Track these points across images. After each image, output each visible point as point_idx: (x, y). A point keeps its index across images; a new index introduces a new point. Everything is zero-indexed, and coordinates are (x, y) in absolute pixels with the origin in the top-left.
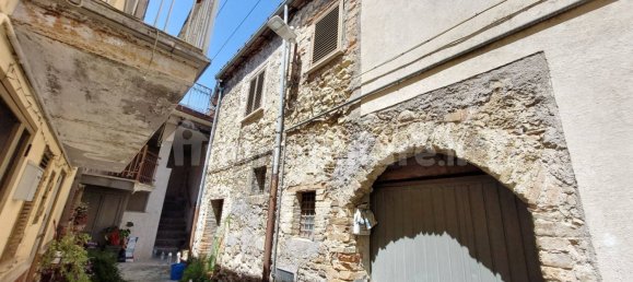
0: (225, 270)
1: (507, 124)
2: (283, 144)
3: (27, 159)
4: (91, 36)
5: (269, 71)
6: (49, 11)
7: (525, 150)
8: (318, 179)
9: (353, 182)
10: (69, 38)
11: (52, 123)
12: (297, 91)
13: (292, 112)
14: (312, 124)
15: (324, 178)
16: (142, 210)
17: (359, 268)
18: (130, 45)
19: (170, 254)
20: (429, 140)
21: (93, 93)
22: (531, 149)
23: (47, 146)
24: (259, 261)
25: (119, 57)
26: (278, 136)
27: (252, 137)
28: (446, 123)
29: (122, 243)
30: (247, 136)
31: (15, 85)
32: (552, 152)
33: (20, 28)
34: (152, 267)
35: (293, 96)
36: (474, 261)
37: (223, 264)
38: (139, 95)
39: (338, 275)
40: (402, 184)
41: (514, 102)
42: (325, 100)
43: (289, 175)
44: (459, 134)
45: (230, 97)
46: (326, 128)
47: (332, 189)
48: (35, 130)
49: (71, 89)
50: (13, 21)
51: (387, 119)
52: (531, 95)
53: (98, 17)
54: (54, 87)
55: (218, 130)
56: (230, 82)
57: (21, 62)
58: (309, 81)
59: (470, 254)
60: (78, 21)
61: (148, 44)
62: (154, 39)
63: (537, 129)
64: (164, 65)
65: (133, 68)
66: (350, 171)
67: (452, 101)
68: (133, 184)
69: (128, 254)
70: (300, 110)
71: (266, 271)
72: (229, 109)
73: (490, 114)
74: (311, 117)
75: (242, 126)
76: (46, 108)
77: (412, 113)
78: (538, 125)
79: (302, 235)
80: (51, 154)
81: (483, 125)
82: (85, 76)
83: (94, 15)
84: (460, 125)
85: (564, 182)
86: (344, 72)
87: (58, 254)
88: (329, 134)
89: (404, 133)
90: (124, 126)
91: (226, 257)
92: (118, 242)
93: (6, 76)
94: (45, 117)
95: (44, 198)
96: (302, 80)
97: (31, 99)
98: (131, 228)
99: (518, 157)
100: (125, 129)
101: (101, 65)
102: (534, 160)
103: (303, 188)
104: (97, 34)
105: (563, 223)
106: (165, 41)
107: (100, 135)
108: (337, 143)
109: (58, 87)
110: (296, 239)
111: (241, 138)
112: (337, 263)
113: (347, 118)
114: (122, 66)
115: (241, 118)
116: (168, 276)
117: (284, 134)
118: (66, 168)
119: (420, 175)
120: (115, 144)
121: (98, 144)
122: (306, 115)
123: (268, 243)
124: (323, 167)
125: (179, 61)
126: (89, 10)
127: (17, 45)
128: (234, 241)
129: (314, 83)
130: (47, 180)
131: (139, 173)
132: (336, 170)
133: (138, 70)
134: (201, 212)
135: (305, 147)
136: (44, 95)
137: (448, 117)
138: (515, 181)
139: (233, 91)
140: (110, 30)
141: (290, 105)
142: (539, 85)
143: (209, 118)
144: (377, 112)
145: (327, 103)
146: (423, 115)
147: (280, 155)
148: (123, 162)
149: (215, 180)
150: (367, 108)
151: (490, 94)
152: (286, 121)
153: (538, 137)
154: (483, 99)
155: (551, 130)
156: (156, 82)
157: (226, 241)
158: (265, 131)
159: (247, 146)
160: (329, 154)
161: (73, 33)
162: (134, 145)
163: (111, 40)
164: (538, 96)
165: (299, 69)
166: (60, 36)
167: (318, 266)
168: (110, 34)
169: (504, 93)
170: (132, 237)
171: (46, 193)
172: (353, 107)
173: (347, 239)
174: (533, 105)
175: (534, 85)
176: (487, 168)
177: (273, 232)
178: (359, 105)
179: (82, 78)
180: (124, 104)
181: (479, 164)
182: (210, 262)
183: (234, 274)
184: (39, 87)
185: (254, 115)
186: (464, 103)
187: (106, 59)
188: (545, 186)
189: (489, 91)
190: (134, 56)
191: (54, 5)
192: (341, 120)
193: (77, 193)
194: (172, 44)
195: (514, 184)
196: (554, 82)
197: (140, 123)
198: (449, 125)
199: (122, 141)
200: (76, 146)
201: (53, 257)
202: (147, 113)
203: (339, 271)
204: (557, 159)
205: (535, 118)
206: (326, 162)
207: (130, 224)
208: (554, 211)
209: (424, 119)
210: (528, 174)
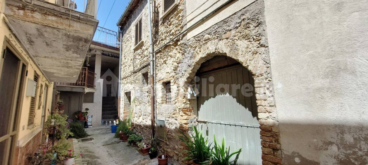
0: (136, 125)
1: (246, 37)
2: (154, 59)
3: (27, 77)
4: (41, 17)
5: (144, 18)
6: (19, 8)
7: (253, 49)
8: (171, 75)
9: (186, 74)
10: (31, 19)
11: (34, 59)
12: (158, 29)
13: (157, 41)
14: (166, 46)
15: (173, 74)
16: (92, 101)
17: (192, 114)
18: (59, 18)
19: (110, 122)
20: (216, 49)
21: (49, 43)
22: (255, 49)
23: (35, 71)
24: (150, 118)
25: (55, 25)
26: (151, 55)
27: (140, 57)
28: (223, 39)
29: (85, 119)
30: (137, 57)
31: (14, 43)
32: (263, 49)
33: (9, 18)
34: (101, 129)
35: (157, 32)
36: (239, 104)
37: (135, 122)
38: (70, 42)
39: (182, 118)
40: (210, 73)
41: (250, 25)
42: (171, 33)
43: (158, 75)
44: (228, 44)
45: (126, 36)
46: (173, 48)
47: (177, 79)
48: (28, 64)
49: (39, 42)
50: (6, 15)
51: (199, 40)
52: (257, 21)
53: (41, 8)
54: (31, 42)
55: (123, 55)
56: (125, 27)
57: (14, 33)
58: (163, 23)
59: (237, 101)
60: (33, 11)
61: (67, 17)
62: (69, 14)
63: (258, 38)
64: (77, 26)
65: (63, 29)
66: (184, 69)
67: (225, 27)
68: (84, 89)
69: (89, 124)
70: (160, 40)
71: (153, 121)
72: (127, 43)
73: (241, 33)
74: (166, 43)
75: (135, 52)
76: (30, 53)
77: (209, 36)
78: (259, 36)
79: (167, 103)
80: (38, 75)
81: (237, 39)
82: (43, 35)
83: (39, 7)
84: (229, 40)
85: (266, 62)
86: (179, 16)
87: (53, 120)
88: (175, 51)
89: (206, 46)
90: (68, 57)
91: (136, 119)
92: (83, 118)
93: (9, 40)
94: (30, 57)
95: (40, 97)
96: (160, 22)
97: (22, 49)
98: (88, 111)
99: (250, 53)
100: (70, 59)
101: (48, 29)
102: (256, 54)
103: (165, 80)
104: (43, 15)
105: (265, 81)
106: (74, 14)
107: (59, 64)
108: (178, 55)
109: (32, 42)
110: (164, 105)
111: (135, 58)
112: (181, 113)
113: (181, 42)
114: (58, 29)
115: (133, 47)
116: (111, 131)
117: (154, 54)
118: (47, 83)
119: (216, 67)
120: (68, 67)
121: (59, 68)
122: (163, 42)
123: (153, 109)
124: (173, 68)
125: (84, 23)
126: (37, 5)
127: (11, 26)
128: (138, 111)
129: (166, 24)
130: (39, 88)
131: (86, 83)
132: (178, 69)
133: (65, 30)
134: (121, 99)
135: (164, 60)
136: (27, 46)
137: (224, 36)
138: (248, 64)
139: (127, 32)
140: (48, 13)
141: (155, 38)
142: (260, 16)
143: (118, 49)
144: (194, 37)
145: (172, 34)
146: (214, 36)
147: (153, 65)
148: (74, 76)
149: (125, 82)
150: (190, 35)
151: (241, 22)
152: (155, 47)
153: (258, 42)
154: (238, 25)
155: (263, 38)
156: (76, 35)
157: (134, 111)
158: (146, 53)
159: (138, 61)
160: (175, 62)
161: (33, 17)
162: (77, 67)
163: (50, 18)
164: (259, 21)
165: (158, 16)
166: (27, 19)
167: (174, 116)
168: (49, 15)
169: (247, 21)
170: (89, 115)
171: (40, 94)
172: (184, 36)
173: (184, 102)
174: (258, 26)
175: (258, 16)
176: (238, 60)
177: (154, 103)
178: (186, 34)
179: (42, 36)
180: (65, 47)
181: (235, 58)
182: (129, 122)
183: (140, 126)
184: (24, 43)
185: (139, 45)
186: (230, 28)
187: (50, 27)
188: (259, 65)
189: (240, 21)
190: (62, 23)
191: (21, 5)
192: (179, 43)
193: (56, 96)
194: (78, 15)
195: (248, 66)
196: (266, 13)
197: (75, 55)
198: (224, 40)
199: (70, 65)
200: (49, 70)
201: (51, 122)
202: (77, 50)
203: (182, 116)
204: (265, 52)
205: (258, 33)
206: (174, 66)
207: (87, 109)
208: (262, 76)
209: (214, 38)
210: (253, 60)
